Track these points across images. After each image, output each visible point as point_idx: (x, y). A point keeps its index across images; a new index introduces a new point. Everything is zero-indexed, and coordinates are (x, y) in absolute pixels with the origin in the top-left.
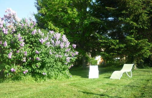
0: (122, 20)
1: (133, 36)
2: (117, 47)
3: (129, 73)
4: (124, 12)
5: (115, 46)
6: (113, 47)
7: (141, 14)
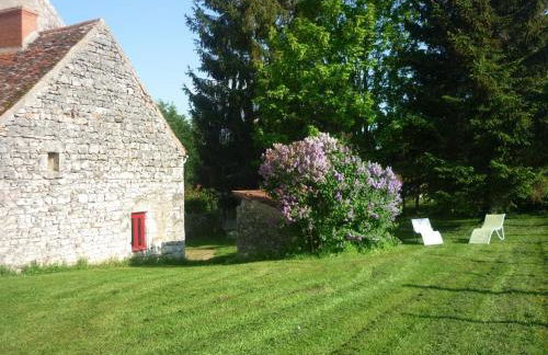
0: (477, 126)
1: (501, 159)
2: (470, 180)
3: (500, 231)
4: (482, 108)
5: (466, 178)
6: (461, 180)
7: (518, 119)
